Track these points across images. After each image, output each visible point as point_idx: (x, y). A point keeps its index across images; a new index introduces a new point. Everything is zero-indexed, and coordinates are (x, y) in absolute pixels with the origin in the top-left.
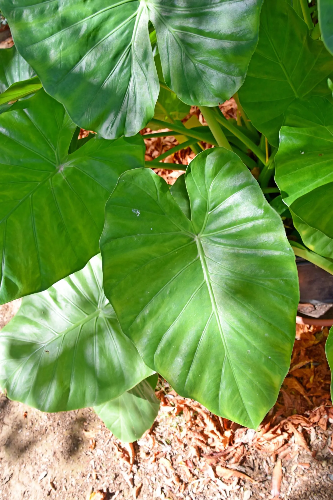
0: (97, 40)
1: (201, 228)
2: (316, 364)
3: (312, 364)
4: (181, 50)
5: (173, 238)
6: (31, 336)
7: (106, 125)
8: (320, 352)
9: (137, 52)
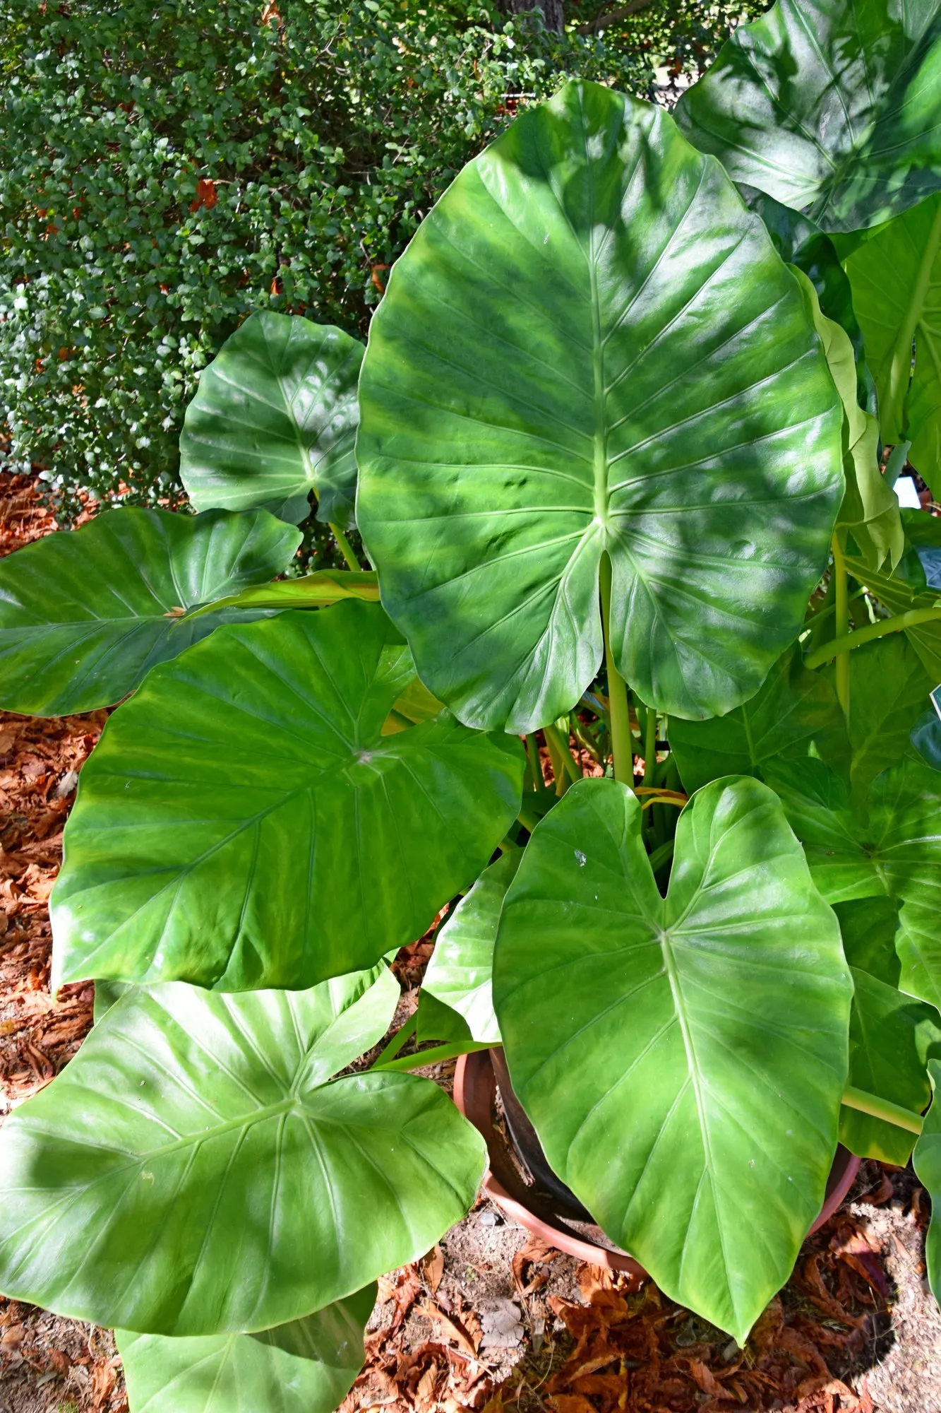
0: (502, 551)
1: (677, 918)
2: (632, 1364)
3: (623, 1363)
4: (653, 613)
5: (626, 924)
6: (106, 1136)
7: (473, 701)
8: (641, 1337)
9: (566, 595)
